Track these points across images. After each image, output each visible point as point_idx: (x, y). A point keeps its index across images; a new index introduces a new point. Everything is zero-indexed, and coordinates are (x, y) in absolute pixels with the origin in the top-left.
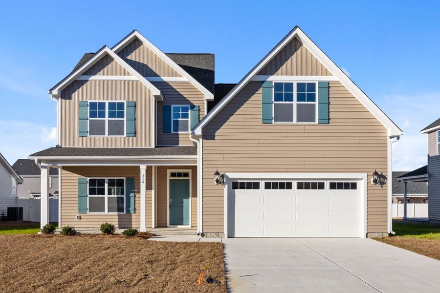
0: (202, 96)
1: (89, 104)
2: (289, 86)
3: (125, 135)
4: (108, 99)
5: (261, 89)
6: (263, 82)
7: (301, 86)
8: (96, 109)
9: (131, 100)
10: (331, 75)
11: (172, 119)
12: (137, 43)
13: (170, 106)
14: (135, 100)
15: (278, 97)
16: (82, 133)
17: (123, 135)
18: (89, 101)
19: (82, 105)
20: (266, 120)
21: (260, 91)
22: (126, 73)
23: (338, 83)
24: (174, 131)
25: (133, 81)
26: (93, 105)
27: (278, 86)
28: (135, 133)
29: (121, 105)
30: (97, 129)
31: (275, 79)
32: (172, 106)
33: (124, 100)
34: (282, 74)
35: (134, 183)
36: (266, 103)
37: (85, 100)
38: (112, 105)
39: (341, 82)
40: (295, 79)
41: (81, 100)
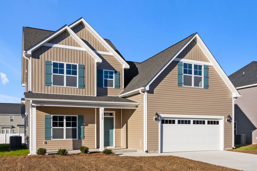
0: (121, 66)
1: (52, 63)
2: (190, 65)
3: (78, 87)
4: (66, 62)
5: (177, 66)
6: (178, 62)
7: (196, 66)
8: (58, 68)
9: (81, 64)
10: (210, 62)
11: (104, 79)
12: (81, 27)
13: (103, 70)
14: (84, 64)
15: (185, 72)
16: (48, 84)
17: (76, 86)
18: (53, 62)
19: (48, 64)
20: (180, 84)
21: (177, 67)
22: (78, 45)
23: (212, 66)
24: (105, 86)
25: (83, 51)
26: (55, 65)
27: (185, 65)
28: (84, 86)
29: (75, 67)
30: (58, 81)
31: (184, 61)
32: (104, 70)
33: (77, 63)
34: (187, 59)
35: (83, 119)
36: (180, 74)
37: (49, 60)
38: (68, 66)
39: (213, 66)
40: (193, 62)
41: (46, 60)
